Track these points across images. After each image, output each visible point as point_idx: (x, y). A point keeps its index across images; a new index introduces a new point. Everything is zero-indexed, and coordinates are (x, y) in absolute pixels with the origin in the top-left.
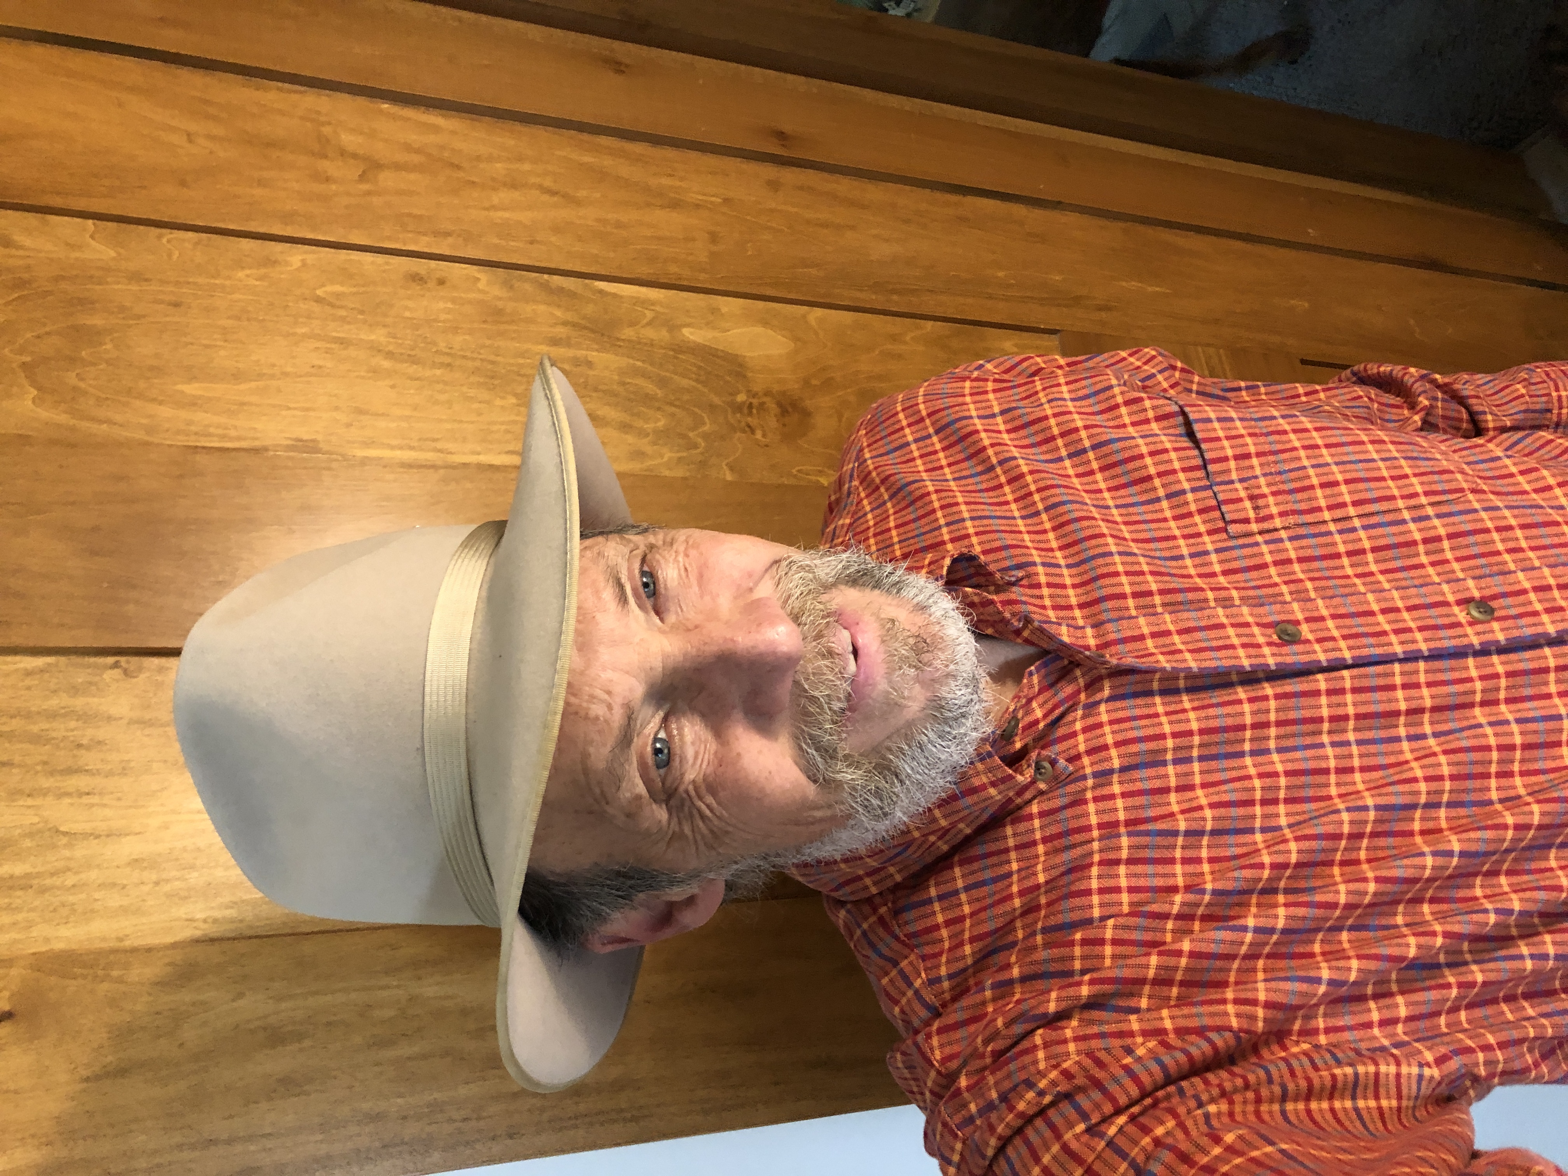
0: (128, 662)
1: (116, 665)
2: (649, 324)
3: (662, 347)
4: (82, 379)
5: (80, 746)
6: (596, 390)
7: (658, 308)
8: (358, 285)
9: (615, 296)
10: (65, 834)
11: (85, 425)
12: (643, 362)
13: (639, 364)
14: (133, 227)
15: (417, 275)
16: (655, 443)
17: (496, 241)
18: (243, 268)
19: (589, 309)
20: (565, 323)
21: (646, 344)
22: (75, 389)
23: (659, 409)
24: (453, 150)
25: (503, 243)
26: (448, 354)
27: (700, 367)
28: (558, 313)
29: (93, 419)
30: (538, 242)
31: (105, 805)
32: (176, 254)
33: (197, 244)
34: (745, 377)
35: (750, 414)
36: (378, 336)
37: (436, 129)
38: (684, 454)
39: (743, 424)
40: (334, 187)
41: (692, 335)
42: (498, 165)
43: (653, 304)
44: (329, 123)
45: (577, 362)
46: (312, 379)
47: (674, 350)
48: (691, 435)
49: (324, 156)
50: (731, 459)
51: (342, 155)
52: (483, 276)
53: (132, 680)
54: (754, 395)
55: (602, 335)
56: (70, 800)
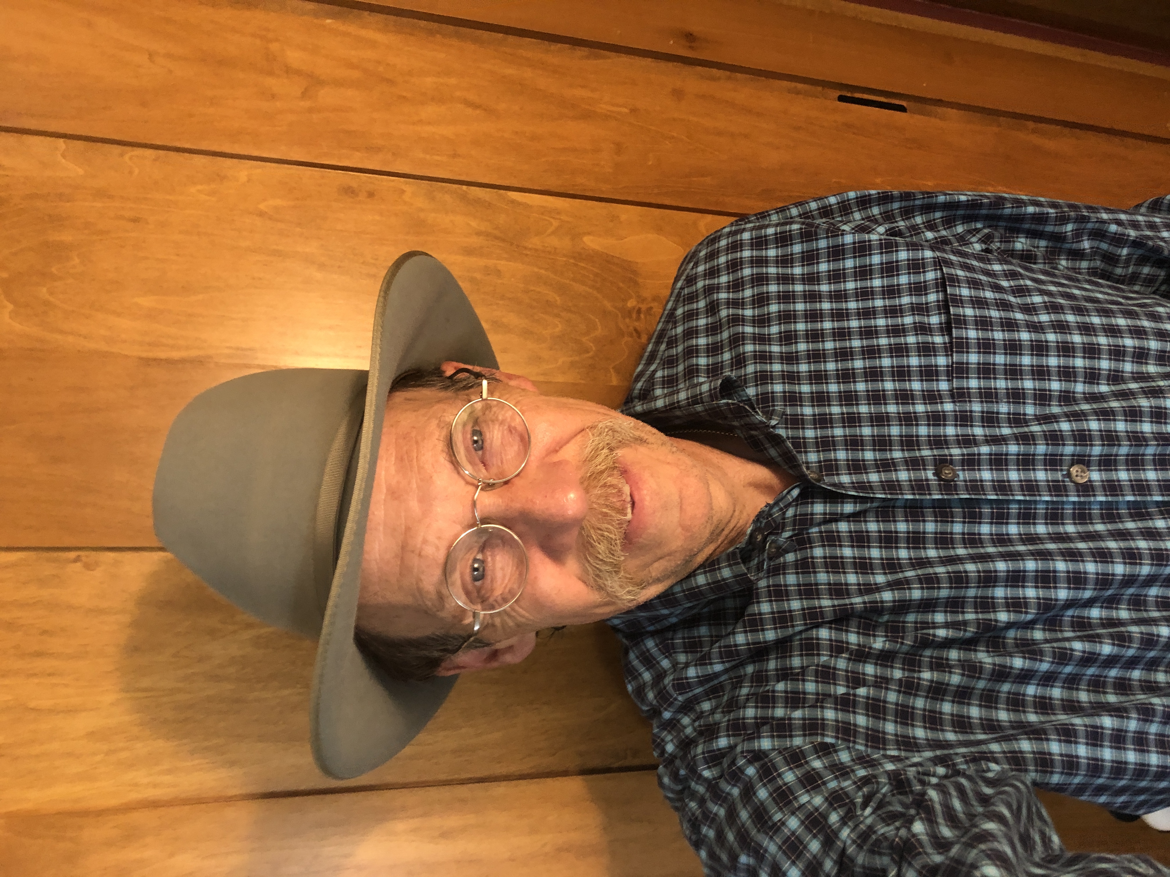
0: (87, 557)
1: (77, 560)
2: (553, 233)
3: (564, 256)
4: (51, 294)
5: (45, 632)
6: (503, 297)
7: (563, 217)
8: (297, 199)
9: (526, 206)
10: (33, 709)
11: (52, 337)
12: (546, 269)
13: (543, 272)
14: (99, 144)
15: (350, 188)
16: (551, 349)
17: (421, 155)
18: (195, 184)
20: (479, 234)
21: (550, 253)
22: (46, 303)
23: (557, 316)
24: (388, 64)
25: (428, 157)
27: (596, 275)
28: (474, 224)
29: (62, 332)
30: (459, 156)
31: (66, 686)
32: (136, 171)
33: (155, 160)
34: (636, 283)
35: (638, 319)
36: (313, 248)
37: (373, 44)
38: (577, 358)
39: (631, 328)
40: (278, 104)
41: (592, 243)
42: (429, 80)
43: (559, 213)
44: (277, 40)
45: (487, 271)
46: (253, 290)
47: (574, 258)
48: (584, 339)
49: (271, 73)
50: (617, 363)
51: (287, 72)
52: (408, 187)
53: (91, 572)
54: (643, 300)
55: (512, 244)
56: (36, 680)
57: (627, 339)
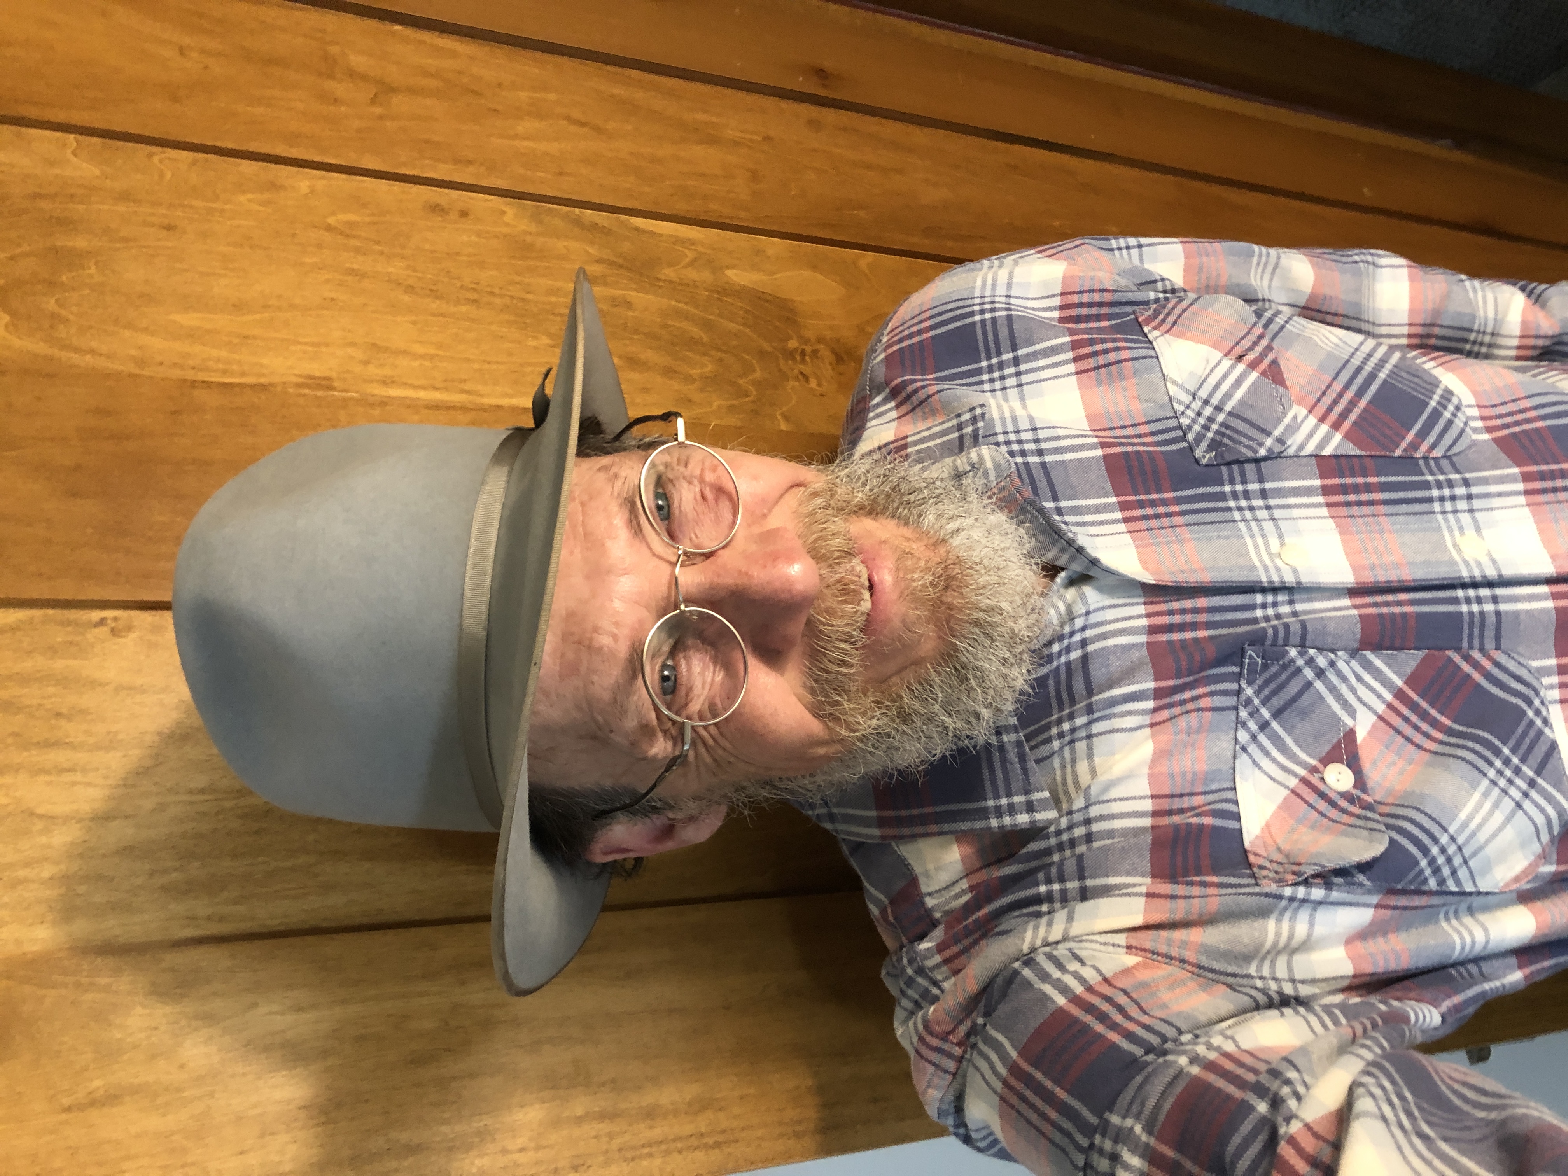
0: (116, 617)
1: (102, 622)
2: (690, 264)
3: (706, 289)
4: (61, 305)
5: (59, 715)
6: (636, 331)
7: (700, 248)
8: (373, 215)
9: (653, 234)
10: (41, 817)
11: (64, 355)
12: (686, 303)
13: (682, 305)
14: (119, 143)
15: (438, 205)
16: (702, 390)
17: (522, 171)
18: (244, 192)
19: (626, 246)
20: (599, 261)
21: (688, 285)
22: (53, 316)
23: (706, 354)
24: (472, 76)
25: (530, 173)
26: (474, 290)
27: (747, 311)
28: (593, 250)
29: (76, 350)
30: (568, 174)
31: (88, 784)
32: (169, 174)
33: (190, 163)
34: (795, 322)
35: (803, 361)
36: (396, 268)
37: (453, 53)
38: (735, 402)
39: (796, 371)
40: (343, 109)
41: (738, 276)
42: (523, 95)
43: (693, 244)
44: (337, 43)
45: (615, 302)
46: (325, 312)
47: (718, 292)
48: (741, 382)
49: (331, 76)
50: (784, 409)
51: (351, 76)
52: (510, 209)
53: (121, 640)
54: (807, 341)
55: (641, 274)
56: (47, 778)
57: (792, 383)
